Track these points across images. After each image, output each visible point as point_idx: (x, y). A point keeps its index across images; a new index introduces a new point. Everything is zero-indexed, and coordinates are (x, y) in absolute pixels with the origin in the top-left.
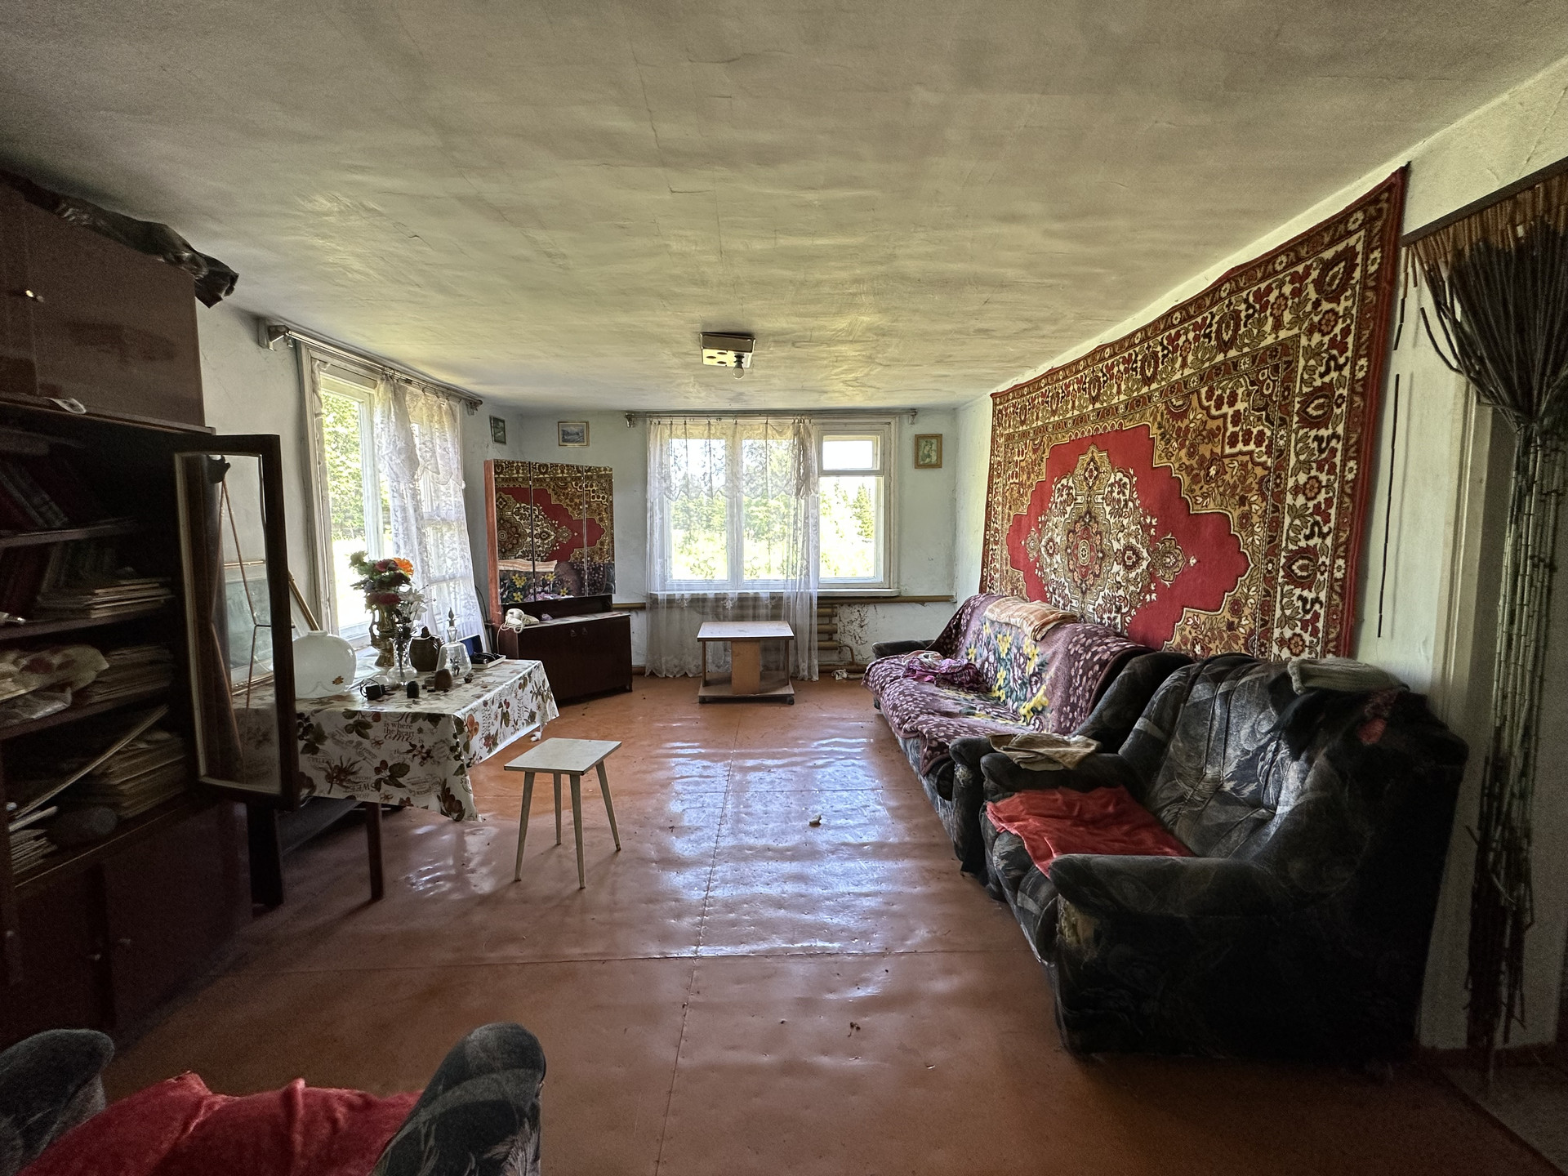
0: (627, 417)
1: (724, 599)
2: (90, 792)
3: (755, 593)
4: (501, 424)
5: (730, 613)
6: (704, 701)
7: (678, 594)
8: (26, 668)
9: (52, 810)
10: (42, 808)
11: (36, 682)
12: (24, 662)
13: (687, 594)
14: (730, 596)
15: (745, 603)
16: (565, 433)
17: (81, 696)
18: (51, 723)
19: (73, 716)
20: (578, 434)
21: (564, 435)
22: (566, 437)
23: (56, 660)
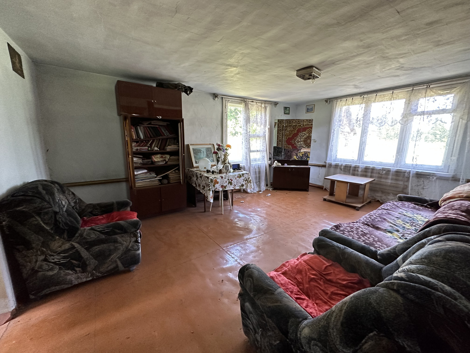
0: (325, 101)
1: (358, 167)
2: (166, 177)
3: (373, 167)
4: (288, 109)
5: (360, 173)
6: (325, 200)
7: (340, 163)
8: (160, 157)
9: (161, 178)
10: (160, 177)
11: (161, 159)
12: (160, 156)
13: (344, 164)
14: (361, 167)
15: (367, 170)
16: (308, 109)
17: (166, 163)
18: (162, 165)
19: (165, 165)
20: (311, 109)
21: (307, 110)
22: (308, 110)
23: (164, 156)
